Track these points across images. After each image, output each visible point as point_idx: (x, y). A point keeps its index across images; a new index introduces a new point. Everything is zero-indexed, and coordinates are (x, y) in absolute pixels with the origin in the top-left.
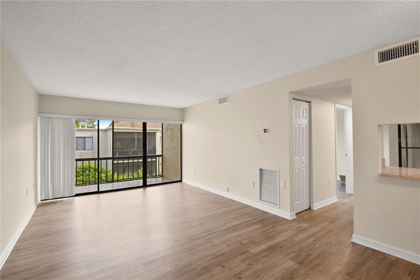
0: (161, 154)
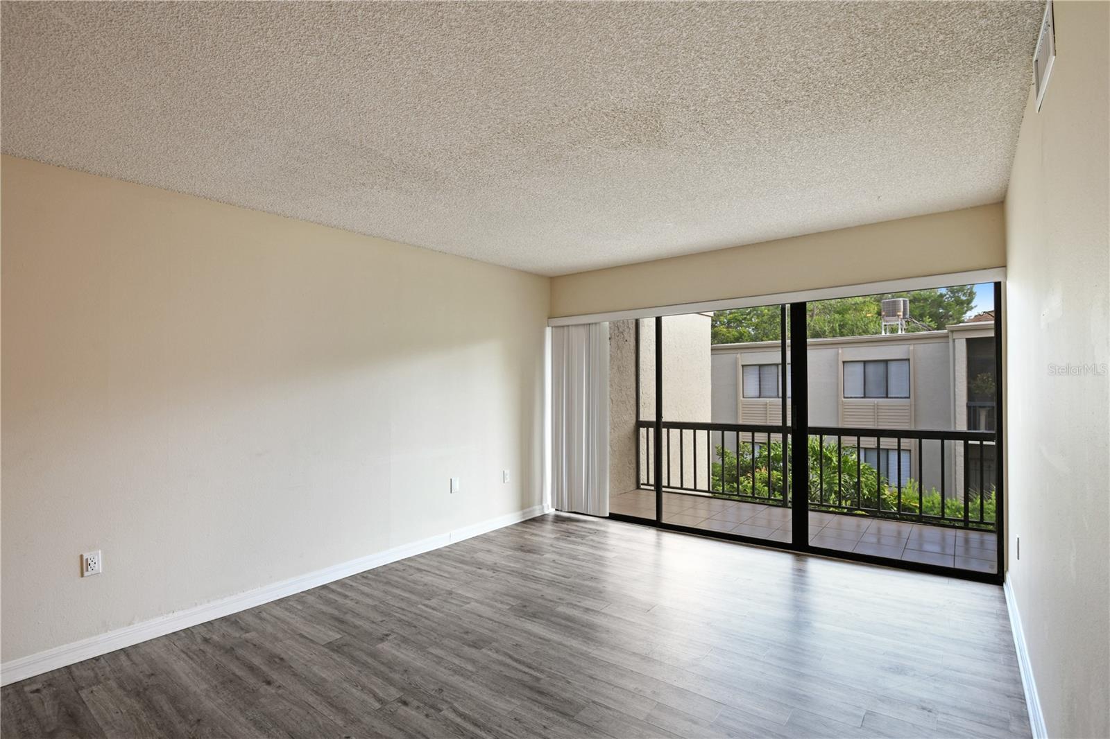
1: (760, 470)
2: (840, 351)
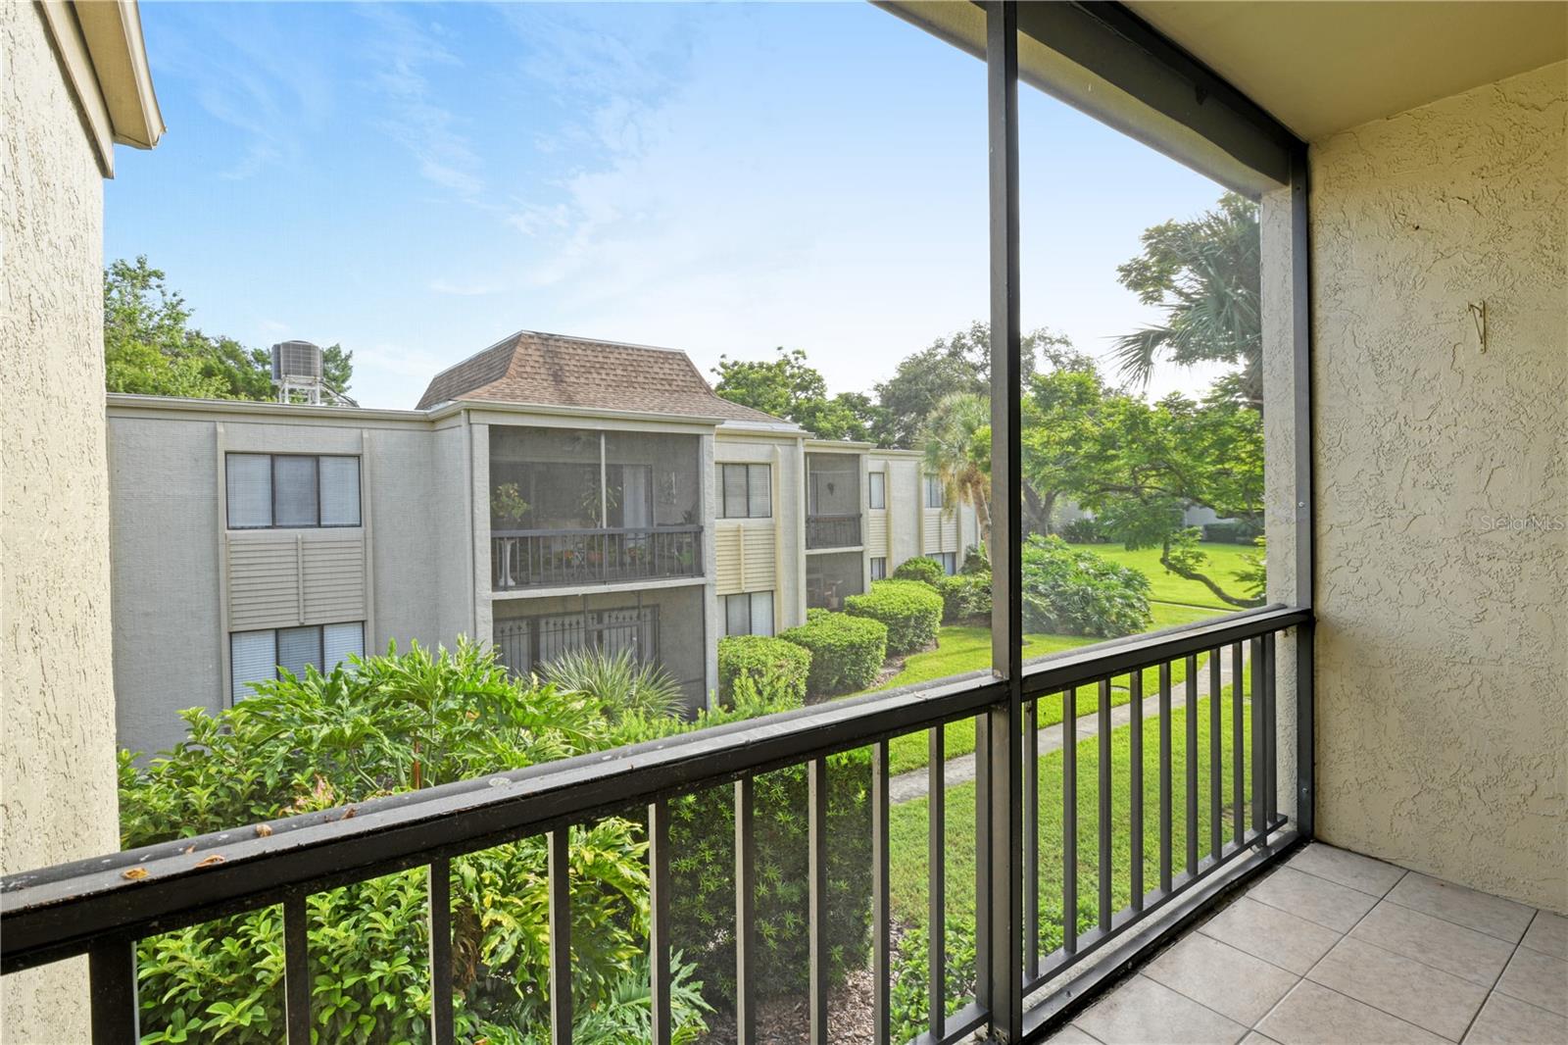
2: (221, 429)
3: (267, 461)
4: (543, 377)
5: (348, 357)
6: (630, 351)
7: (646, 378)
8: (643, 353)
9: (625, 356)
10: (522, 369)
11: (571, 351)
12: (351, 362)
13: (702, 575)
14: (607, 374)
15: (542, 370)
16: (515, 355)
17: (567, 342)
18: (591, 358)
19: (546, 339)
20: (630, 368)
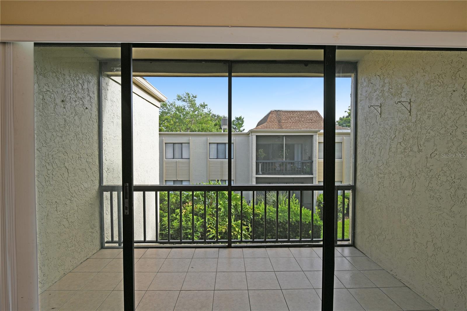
0: (351, 183)
1: (188, 203)
2: (208, 138)
3: (216, 145)
4: (276, 121)
5: (243, 119)
6: (300, 112)
7: (304, 119)
8: (304, 112)
9: (299, 114)
10: (271, 120)
11: (284, 114)
12: (244, 120)
13: (312, 174)
14: (293, 119)
15: (276, 120)
16: (269, 116)
17: (283, 111)
18: (289, 115)
19: (277, 112)
20: (300, 117)
